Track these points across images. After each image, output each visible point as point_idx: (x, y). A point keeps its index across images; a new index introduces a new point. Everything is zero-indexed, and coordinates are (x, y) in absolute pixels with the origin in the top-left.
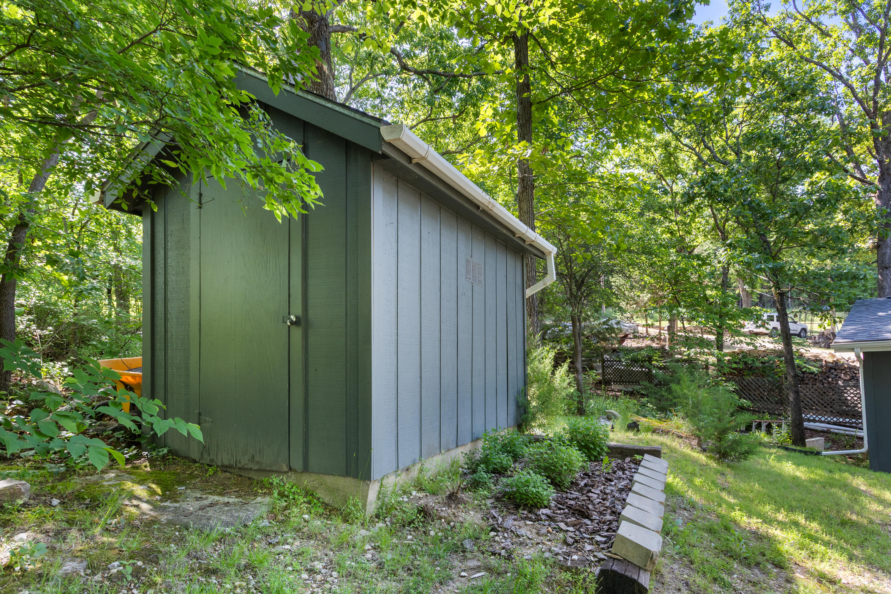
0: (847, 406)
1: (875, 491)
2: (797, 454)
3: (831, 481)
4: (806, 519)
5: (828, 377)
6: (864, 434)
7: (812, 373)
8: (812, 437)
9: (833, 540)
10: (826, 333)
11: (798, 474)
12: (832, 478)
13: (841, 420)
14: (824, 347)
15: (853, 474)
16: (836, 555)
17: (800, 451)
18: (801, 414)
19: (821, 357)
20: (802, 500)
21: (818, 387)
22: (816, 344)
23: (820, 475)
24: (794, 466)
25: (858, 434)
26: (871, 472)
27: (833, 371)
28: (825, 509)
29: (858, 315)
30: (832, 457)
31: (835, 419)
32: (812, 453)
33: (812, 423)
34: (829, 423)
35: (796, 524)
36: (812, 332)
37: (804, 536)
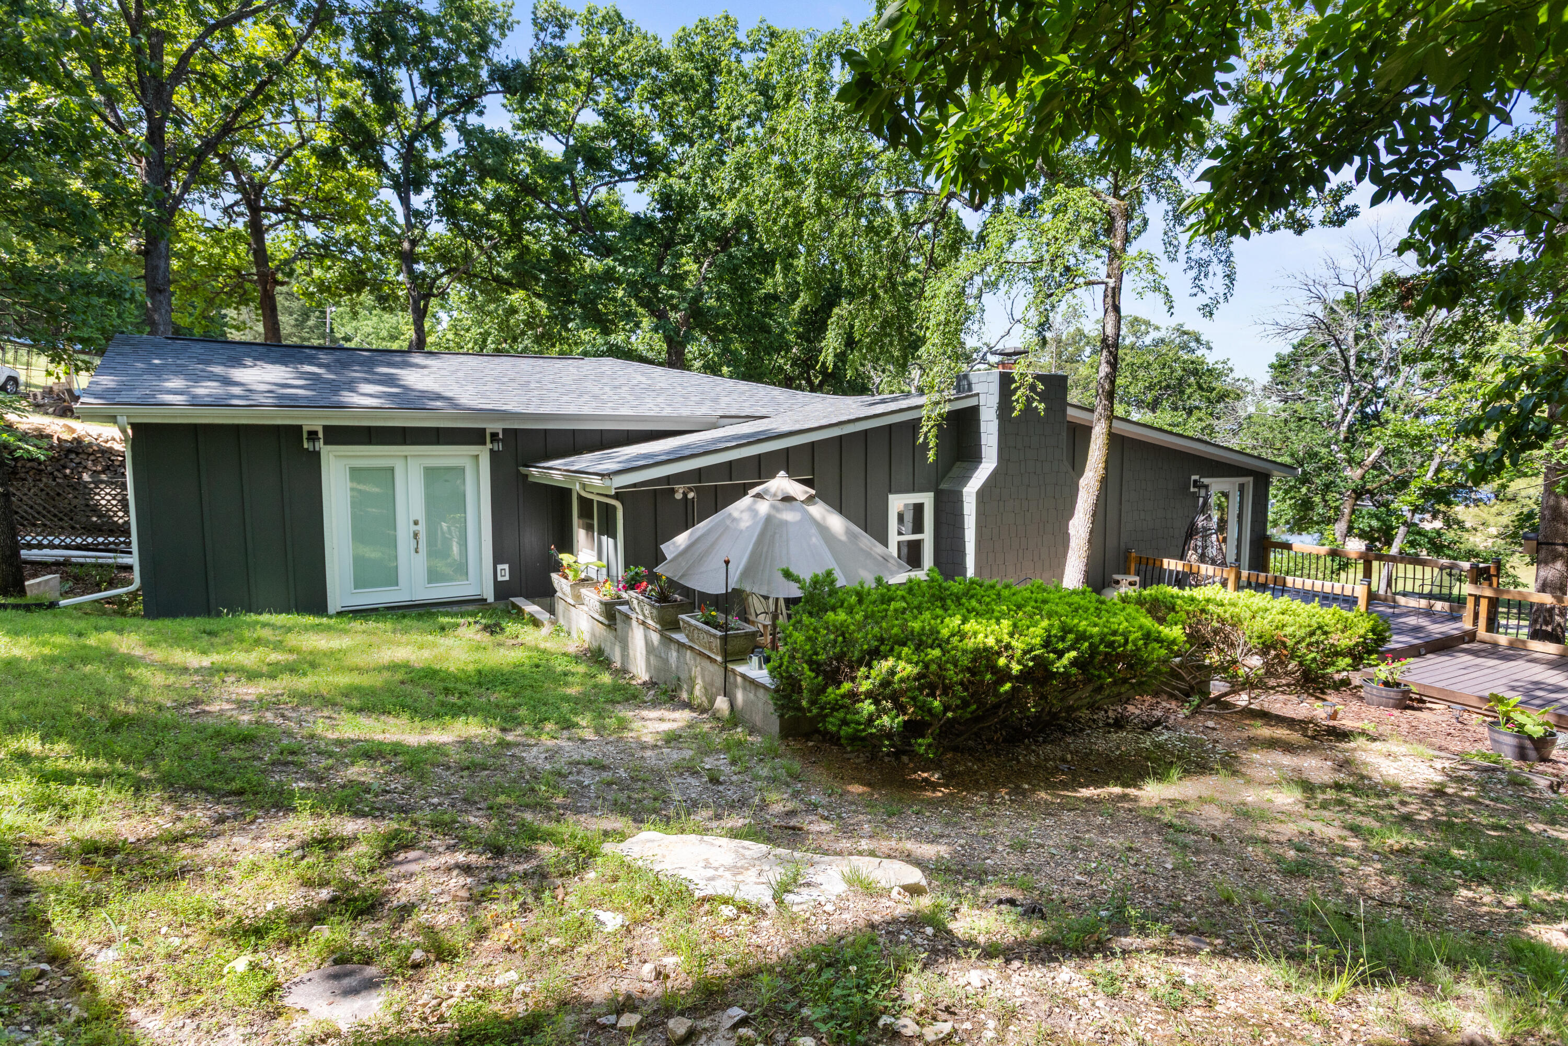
0: (99, 517)
1: (159, 654)
2: (10, 613)
3: (82, 653)
4: (43, 739)
5: (65, 467)
6: (133, 560)
7: (32, 460)
8: (35, 576)
9: (102, 764)
10: (56, 388)
11: (17, 652)
12: (85, 647)
13: (90, 540)
14: (54, 414)
15: (120, 631)
16: (112, 794)
17: (16, 607)
18: (14, 535)
19: (48, 431)
20: (32, 703)
21: (46, 485)
22: (38, 407)
23: (61, 646)
24: (7, 639)
25: (120, 561)
26: (148, 622)
27: (73, 456)
28: (78, 708)
29: (119, 359)
30: (77, 607)
31: (79, 540)
32: (40, 606)
33: (35, 551)
34: (67, 547)
35: (23, 757)
36: (28, 385)
37: (45, 778)
